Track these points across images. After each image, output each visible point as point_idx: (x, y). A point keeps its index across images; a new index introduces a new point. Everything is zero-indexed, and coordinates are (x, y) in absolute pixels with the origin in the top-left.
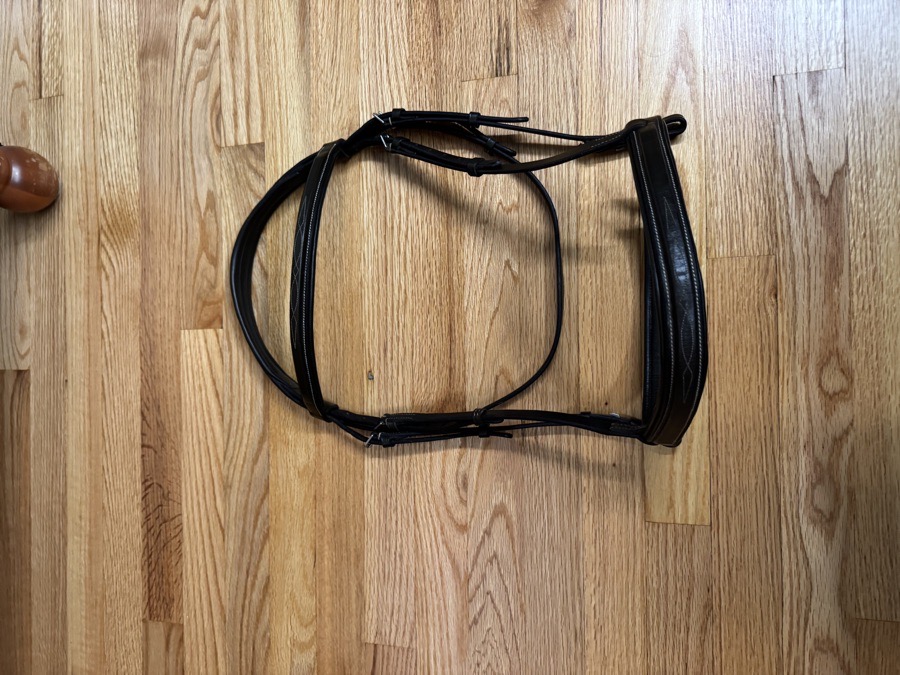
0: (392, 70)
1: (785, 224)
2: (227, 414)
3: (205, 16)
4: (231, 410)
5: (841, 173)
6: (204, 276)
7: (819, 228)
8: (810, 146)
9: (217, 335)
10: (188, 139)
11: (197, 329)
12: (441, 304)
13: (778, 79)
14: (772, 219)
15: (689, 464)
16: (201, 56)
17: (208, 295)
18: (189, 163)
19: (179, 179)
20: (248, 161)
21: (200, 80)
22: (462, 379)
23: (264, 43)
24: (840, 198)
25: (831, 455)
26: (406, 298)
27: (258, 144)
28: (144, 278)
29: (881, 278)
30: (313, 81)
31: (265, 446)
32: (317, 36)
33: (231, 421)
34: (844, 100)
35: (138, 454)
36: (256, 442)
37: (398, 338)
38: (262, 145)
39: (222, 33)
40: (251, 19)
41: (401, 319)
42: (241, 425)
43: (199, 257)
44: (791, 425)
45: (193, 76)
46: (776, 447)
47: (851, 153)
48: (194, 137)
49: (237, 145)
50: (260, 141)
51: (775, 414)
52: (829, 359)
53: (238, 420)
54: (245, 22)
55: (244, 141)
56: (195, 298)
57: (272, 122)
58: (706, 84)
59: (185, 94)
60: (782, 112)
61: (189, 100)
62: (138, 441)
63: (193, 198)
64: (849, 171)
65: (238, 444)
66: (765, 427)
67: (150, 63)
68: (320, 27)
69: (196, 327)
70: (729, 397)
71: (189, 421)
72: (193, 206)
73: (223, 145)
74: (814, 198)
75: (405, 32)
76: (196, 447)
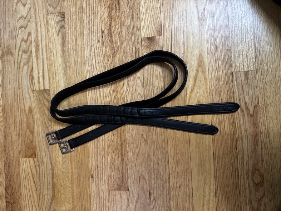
0: (97, 65)
1: (239, 124)
2: (38, 190)
3: (26, 41)
4: (40, 189)
5: (256, 106)
6: (28, 138)
7: (250, 125)
8: (246, 96)
9: (34, 160)
10: (21, 87)
11: (26, 158)
12: (118, 149)
13: (234, 73)
14: (234, 122)
15: (209, 208)
16: (25, 56)
17: (30, 145)
18: (22, 96)
19: (18, 101)
20: (44, 96)
21: (25, 65)
22: (127, 178)
23: (49, 52)
24: (257, 115)
25: (258, 205)
26: (105, 147)
27: (47, 90)
28: (5, 139)
29: (272, 143)
30: (68, 67)
31: (54, 202)
32: (69, 51)
33: (40, 193)
34: (256, 81)
35: (4, 205)
36: (50, 201)
37: (102, 162)
38: (49, 90)
39: (33, 48)
40: (44, 43)
41: (103, 155)
42: (44, 194)
43: (26, 131)
44: (244, 195)
45: (22, 63)
46: (239, 202)
47: (260, 99)
48: (23, 86)
49: (40, 90)
50: (48, 88)
51: (238, 191)
52: (255, 172)
53: (43, 193)
54: (41, 44)
55: (43, 89)
56: (25, 146)
57: (53, 82)
58: (209, 74)
59: (19, 70)
60: (236, 84)
61: (21, 73)
62: (4, 200)
63: (23, 109)
64: (259, 106)
65: (43, 201)
66: (235, 195)
67: (6, 58)
68: (70, 47)
69: (25, 157)
70: (222, 185)
71: (24, 192)
72: (24, 111)
73: (34, 89)
74: (248, 115)
75: (102, 51)
76: (27, 202)
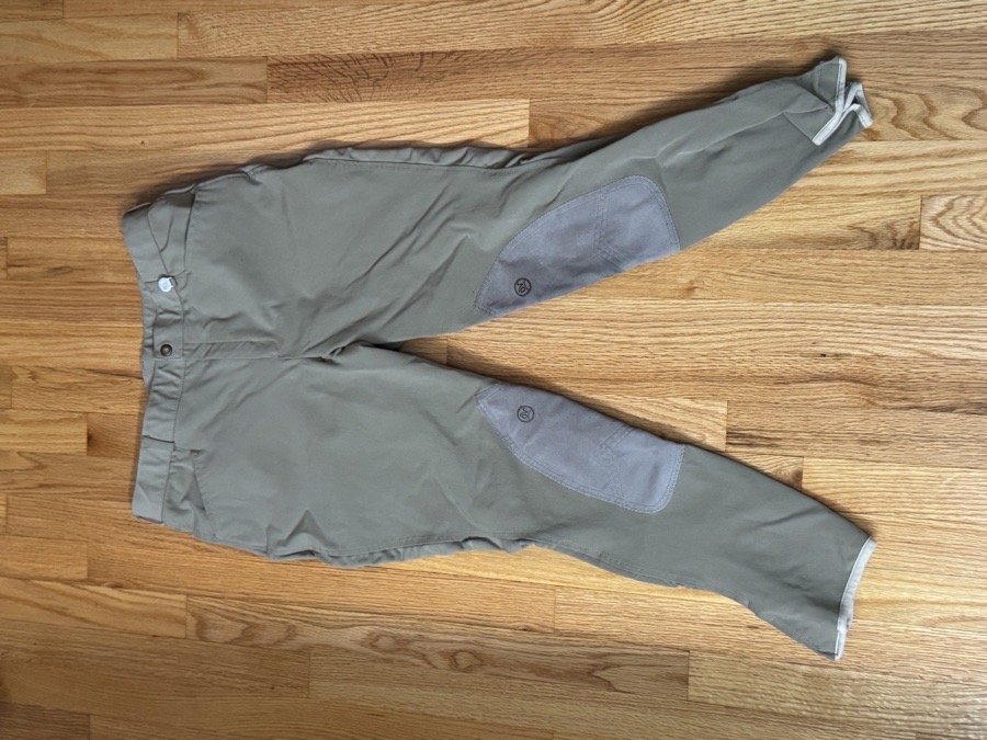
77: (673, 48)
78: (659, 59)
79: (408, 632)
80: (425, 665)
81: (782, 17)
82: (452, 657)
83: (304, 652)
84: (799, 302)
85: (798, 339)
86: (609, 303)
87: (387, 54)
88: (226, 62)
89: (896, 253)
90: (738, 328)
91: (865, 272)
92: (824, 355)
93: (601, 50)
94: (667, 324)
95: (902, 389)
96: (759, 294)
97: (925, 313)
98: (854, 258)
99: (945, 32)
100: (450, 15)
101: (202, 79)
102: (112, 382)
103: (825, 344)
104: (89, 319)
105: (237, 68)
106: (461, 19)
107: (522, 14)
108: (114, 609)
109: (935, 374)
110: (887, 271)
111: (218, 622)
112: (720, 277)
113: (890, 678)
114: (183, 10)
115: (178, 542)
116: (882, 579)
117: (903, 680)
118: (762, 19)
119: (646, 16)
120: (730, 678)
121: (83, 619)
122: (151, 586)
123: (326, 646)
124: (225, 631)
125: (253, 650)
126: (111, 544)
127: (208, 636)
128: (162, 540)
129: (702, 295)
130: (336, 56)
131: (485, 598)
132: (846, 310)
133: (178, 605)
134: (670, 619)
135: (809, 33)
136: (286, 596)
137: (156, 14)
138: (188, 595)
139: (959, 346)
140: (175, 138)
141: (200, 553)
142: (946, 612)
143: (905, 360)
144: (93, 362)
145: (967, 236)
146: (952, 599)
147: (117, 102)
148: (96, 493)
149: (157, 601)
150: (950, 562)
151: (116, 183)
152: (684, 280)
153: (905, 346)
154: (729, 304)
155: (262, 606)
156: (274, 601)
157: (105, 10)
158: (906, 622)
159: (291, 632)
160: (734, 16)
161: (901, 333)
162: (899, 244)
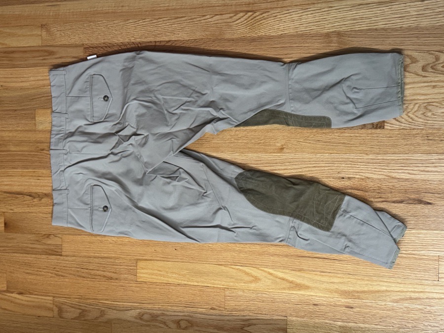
77: (270, 38)
78: (264, 43)
79: (157, 312)
80: (165, 327)
81: (319, 23)
82: (178, 323)
83: (109, 322)
84: (331, 154)
85: (331, 171)
86: (245, 156)
87: (139, 42)
88: (65, 47)
89: (373, 131)
90: (304, 166)
91: (360, 140)
92: (343, 178)
93: (237, 39)
94: (272, 165)
95: (379, 193)
96: (313, 150)
97: (388, 158)
98: (355, 133)
99: (393, 29)
100: (168, 24)
101: (53, 55)
102: (15, 197)
103: (343, 173)
104: (4, 168)
105: (69, 50)
106: (173, 25)
107: (201, 23)
108: (20, 304)
109: (393, 186)
110: (370, 139)
111: (68, 310)
112: (295, 143)
113: (379, 327)
114: (44, 23)
115: (48, 272)
116: (373, 281)
117: (385, 327)
118: (310, 24)
119: (257, 24)
120: (306, 329)
121: (5, 309)
122: (36, 293)
123: (118, 319)
124: (71, 314)
125: (85, 322)
126: (17, 274)
127: (64, 316)
128: (40, 271)
129: (287, 151)
130: (115, 43)
131: (192, 294)
132: (353, 157)
133: (50, 302)
134: (278, 302)
135: (331, 30)
136: (100, 297)
137: (32, 25)
138: (54, 297)
139: (404, 173)
140: (41, 83)
141: (58, 277)
142: (403, 296)
143: (380, 180)
144: (6, 188)
145: (406, 122)
146: (405, 290)
147: (14, 66)
148: (9, 250)
149: (39, 300)
150: (404, 272)
151: (14, 104)
152: (279, 145)
153: (380, 173)
154: (299, 155)
155: (88, 301)
156: (95, 299)
157: (8, 24)
158: (385, 301)
159: (103, 313)
160: (297, 23)
161: (378, 167)
162: (375, 127)
